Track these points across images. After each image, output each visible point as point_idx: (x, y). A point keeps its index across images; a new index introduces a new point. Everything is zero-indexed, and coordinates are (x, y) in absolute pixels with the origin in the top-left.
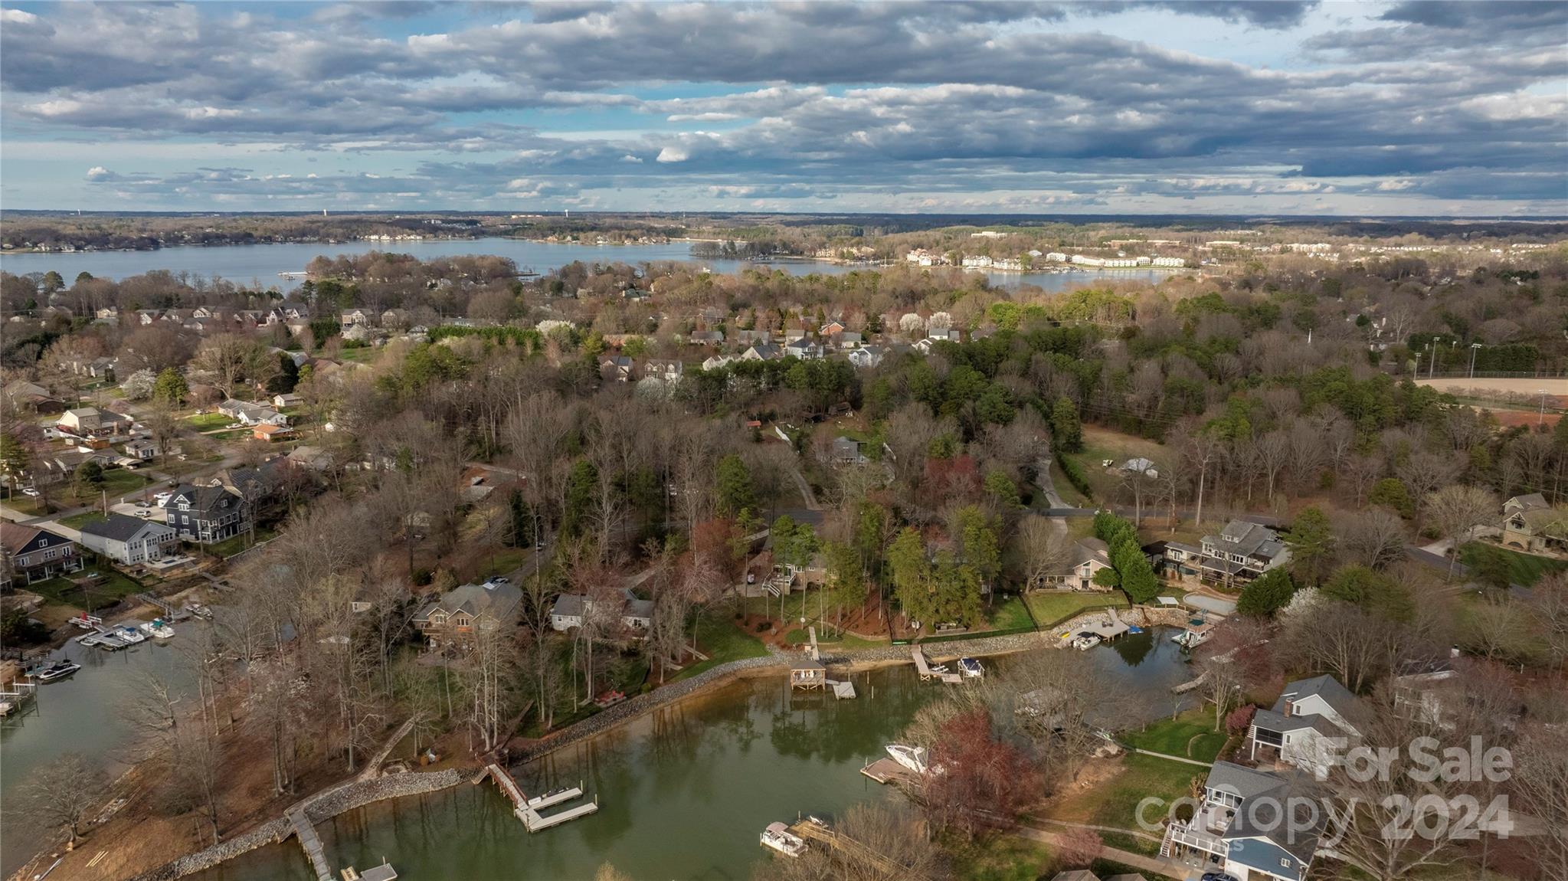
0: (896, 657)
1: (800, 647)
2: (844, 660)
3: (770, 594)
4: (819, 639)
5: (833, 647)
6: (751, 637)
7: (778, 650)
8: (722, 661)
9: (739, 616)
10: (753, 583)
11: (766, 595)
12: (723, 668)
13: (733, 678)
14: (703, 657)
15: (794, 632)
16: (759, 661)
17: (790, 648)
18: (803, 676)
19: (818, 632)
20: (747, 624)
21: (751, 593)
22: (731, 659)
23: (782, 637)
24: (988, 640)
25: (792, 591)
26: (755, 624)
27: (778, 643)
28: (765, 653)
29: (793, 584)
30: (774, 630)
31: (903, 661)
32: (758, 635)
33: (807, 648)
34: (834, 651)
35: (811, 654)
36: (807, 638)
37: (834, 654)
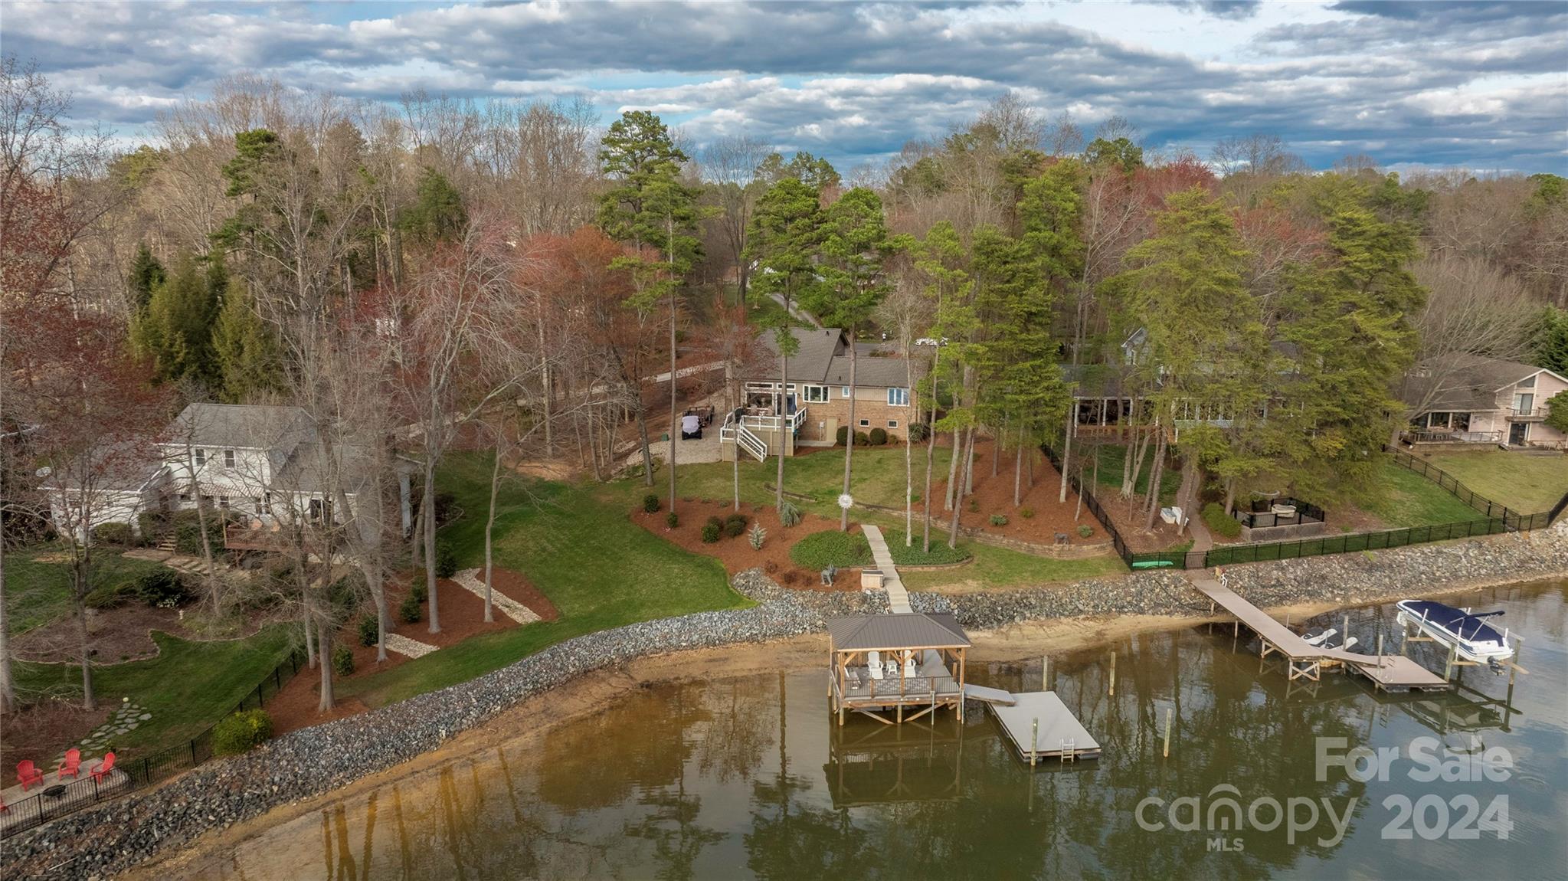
0: (1156, 607)
1: (845, 580)
2: (996, 614)
3: (742, 453)
4: (900, 556)
5: (950, 580)
6: (687, 556)
7: (773, 588)
8: (586, 625)
9: (653, 505)
10: (697, 435)
11: (731, 456)
12: (582, 650)
13: (617, 684)
14: (524, 615)
15: (819, 537)
16: (713, 622)
17: (809, 582)
18: (875, 672)
19: (892, 537)
20: (674, 523)
21: (689, 455)
22: (614, 618)
23: (785, 554)
24: (1400, 554)
25: (798, 450)
26: (699, 522)
27: (771, 569)
28: (733, 600)
29: (799, 435)
30: (757, 532)
31: (1178, 620)
32: (710, 550)
33: (870, 582)
34: (955, 588)
35: (884, 598)
36: (863, 553)
37: (957, 598)
